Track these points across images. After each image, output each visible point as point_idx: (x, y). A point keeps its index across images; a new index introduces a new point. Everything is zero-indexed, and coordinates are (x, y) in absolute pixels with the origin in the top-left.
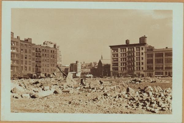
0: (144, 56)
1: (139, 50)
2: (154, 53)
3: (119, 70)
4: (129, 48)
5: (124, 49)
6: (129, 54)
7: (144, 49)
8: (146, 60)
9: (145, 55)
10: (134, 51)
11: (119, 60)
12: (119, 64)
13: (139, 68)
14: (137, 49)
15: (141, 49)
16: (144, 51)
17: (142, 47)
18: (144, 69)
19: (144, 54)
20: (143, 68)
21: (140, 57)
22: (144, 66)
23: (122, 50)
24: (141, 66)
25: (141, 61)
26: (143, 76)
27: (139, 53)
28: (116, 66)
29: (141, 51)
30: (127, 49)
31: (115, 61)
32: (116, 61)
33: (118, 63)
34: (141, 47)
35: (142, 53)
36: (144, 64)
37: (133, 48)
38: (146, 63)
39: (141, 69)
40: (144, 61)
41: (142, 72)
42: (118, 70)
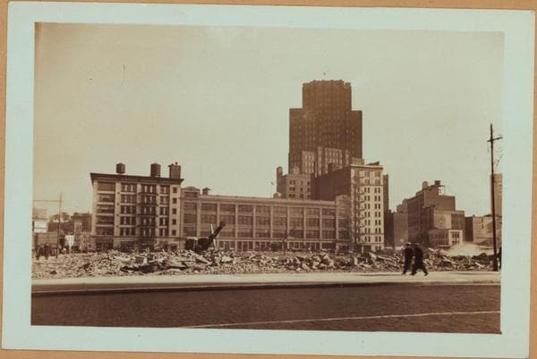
0: (178, 206)
1: (168, 193)
2: (199, 202)
3: (115, 235)
4: (143, 186)
5: (132, 187)
6: (143, 199)
7: (179, 190)
8: (183, 215)
9: (181, 205)
10: (155, 192)
11: (117, 209)
12: (117, 221)
13: (167, 231)
14: (162, 190)
15: (172, 190)
16: (178, 195)
17: (175, 186)
18: (178, 234)
19: (178, 201)
20: (174, 232)
21: (168, 208)
22: (177, 227)
23: (126, 186)
24: (171, 227)
25: (172, 217)
26: (174, 248)
27: (168, 197)
28: (108, 223)
29: (172, 196)
30: (139, 186)
31: (104, 211)
32: (109, 211)
33: (113, 218)
34: (172, 187)
35: (175, 200)
36: (178, 222)
37: (154, 186)
38: (182, 221)
39: (170, 233)
40: (177, 217)
41: (171, 242)
42: (113, 233)
